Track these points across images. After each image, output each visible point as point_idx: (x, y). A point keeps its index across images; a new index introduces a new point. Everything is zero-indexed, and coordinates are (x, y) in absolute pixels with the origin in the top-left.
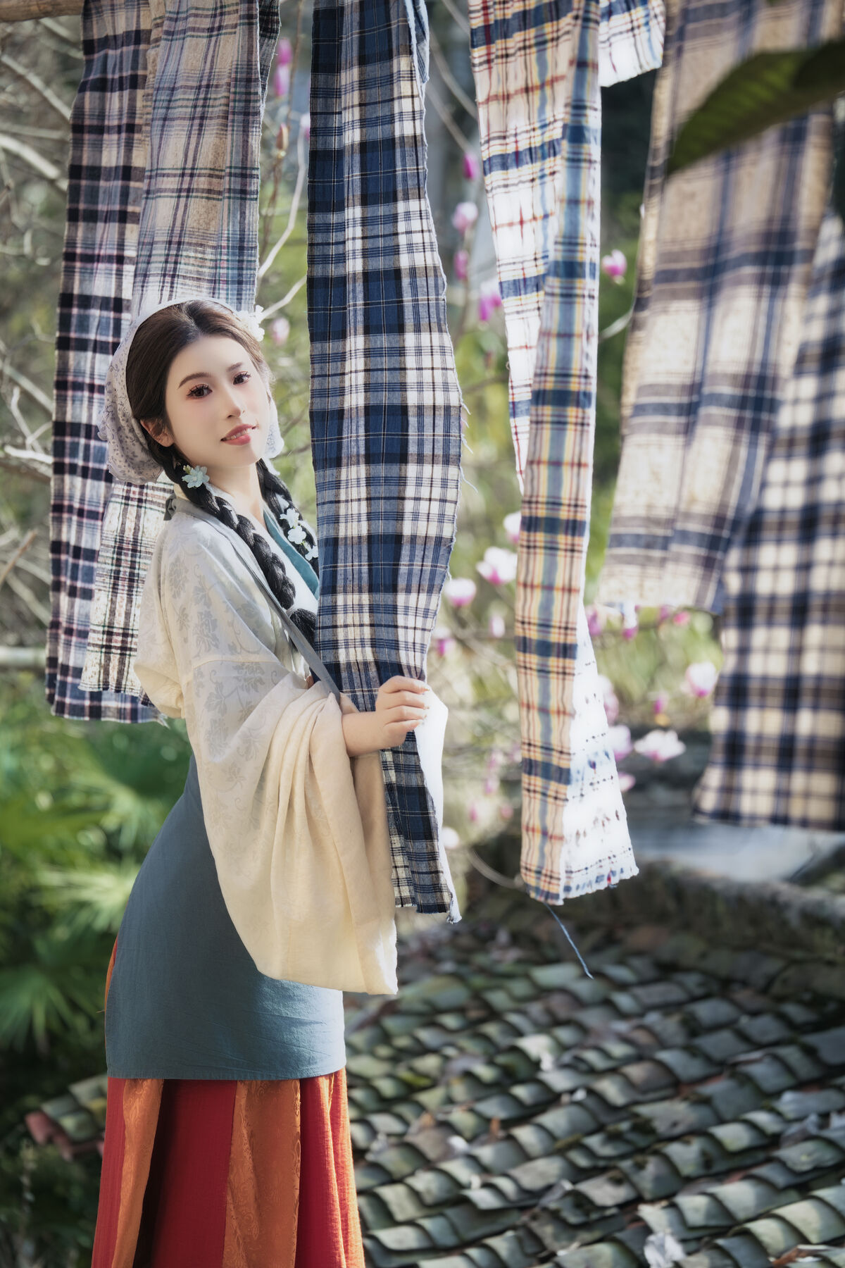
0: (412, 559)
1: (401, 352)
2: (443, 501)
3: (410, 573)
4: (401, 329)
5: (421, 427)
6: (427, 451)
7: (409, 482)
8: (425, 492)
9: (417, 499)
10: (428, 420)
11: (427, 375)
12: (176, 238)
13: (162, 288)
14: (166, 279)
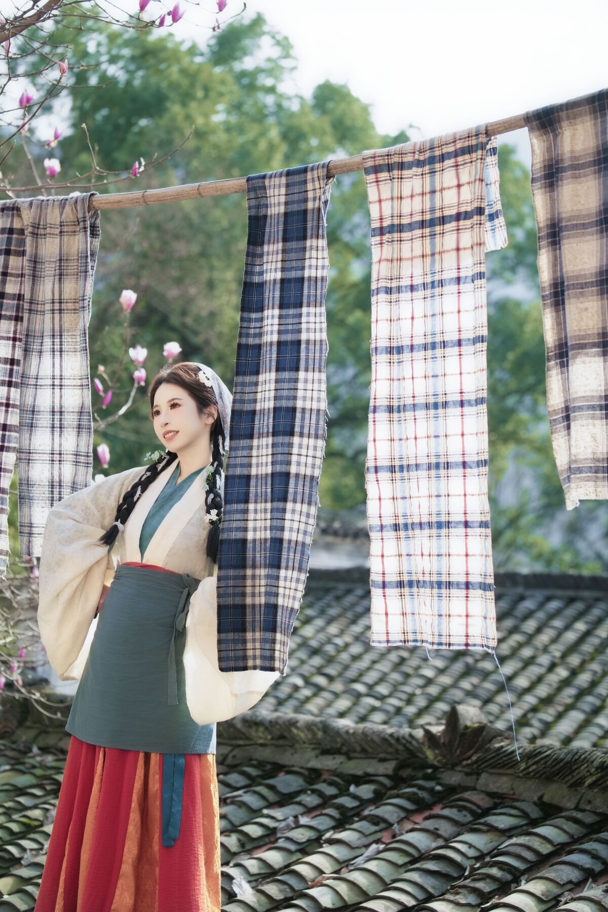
0: (296, 485)
1: (296, 381)
2: (314, 457)
3: (296, 493)
4: (297, 369)
5: (303, 419)
6: (306, 431)
7: (294, 446)
8: (304, 452)
10: (307, 416)
11: (309, 393)
12: (57, 333)
13: (54, 358)
14: (56, 353)
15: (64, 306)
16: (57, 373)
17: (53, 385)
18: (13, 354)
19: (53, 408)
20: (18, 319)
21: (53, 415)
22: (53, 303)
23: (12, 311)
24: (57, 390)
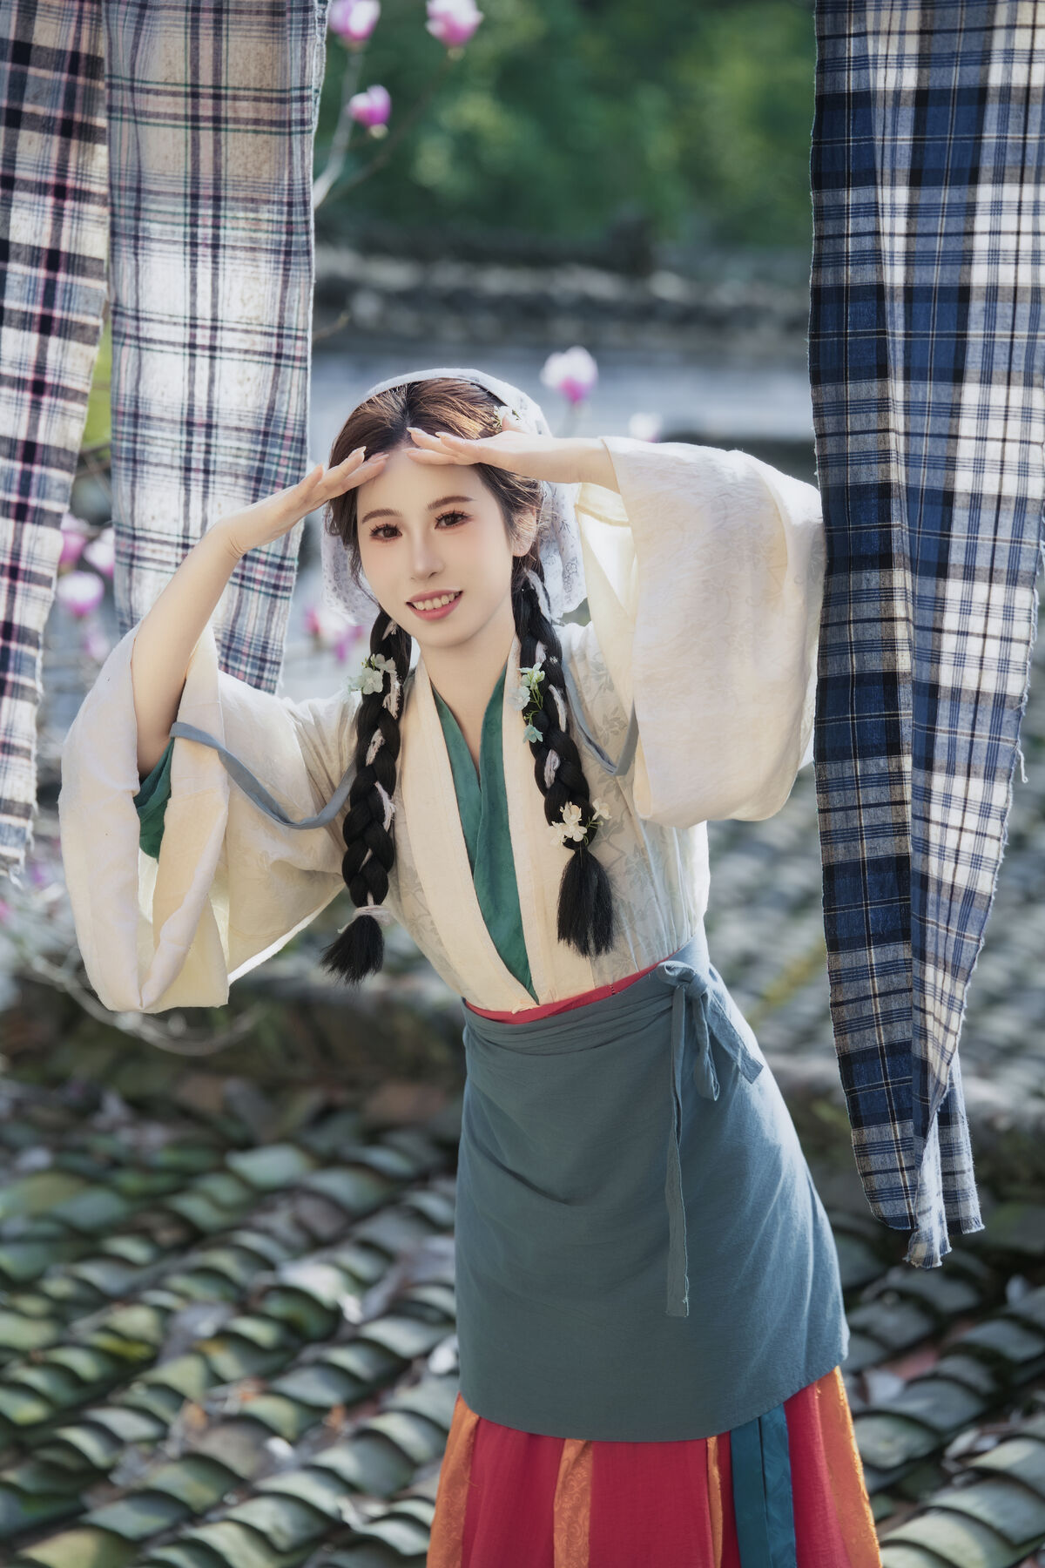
0: (953, 723)
1: (955, 411)
2: (1006, 639)
3: (952, 745)
4: (958, 377)
5: (974, 526)
6: (982, 561)
7: (949, 607)
8: (976, 624)
9: (964, 634)
10: (987, 517)
11: (993, 449)
12: (206, 191)
13: (194, 263)
14: (201, 250)
15: (228, 110)
16: (204, 310)
17: (193, 346)
18: (56, 237)
19: (191, 411)
20: (73, 130)
21: (190, 433)
22: (195, 96)
23: (54, 105)
24: (202, 363)
